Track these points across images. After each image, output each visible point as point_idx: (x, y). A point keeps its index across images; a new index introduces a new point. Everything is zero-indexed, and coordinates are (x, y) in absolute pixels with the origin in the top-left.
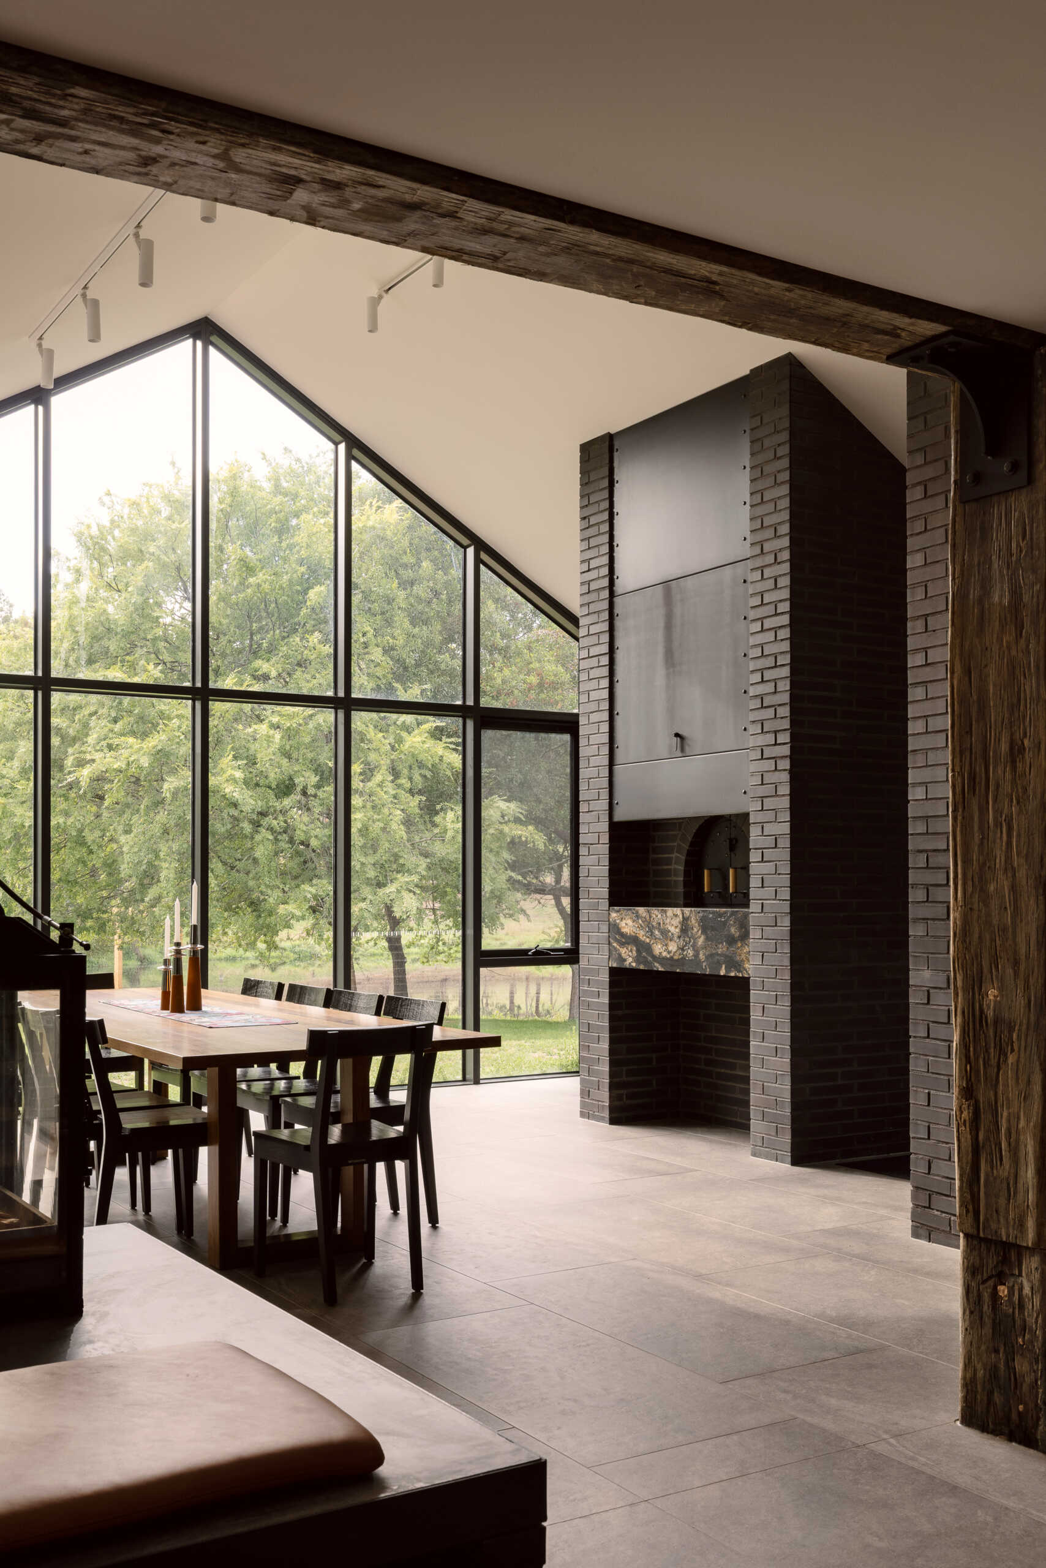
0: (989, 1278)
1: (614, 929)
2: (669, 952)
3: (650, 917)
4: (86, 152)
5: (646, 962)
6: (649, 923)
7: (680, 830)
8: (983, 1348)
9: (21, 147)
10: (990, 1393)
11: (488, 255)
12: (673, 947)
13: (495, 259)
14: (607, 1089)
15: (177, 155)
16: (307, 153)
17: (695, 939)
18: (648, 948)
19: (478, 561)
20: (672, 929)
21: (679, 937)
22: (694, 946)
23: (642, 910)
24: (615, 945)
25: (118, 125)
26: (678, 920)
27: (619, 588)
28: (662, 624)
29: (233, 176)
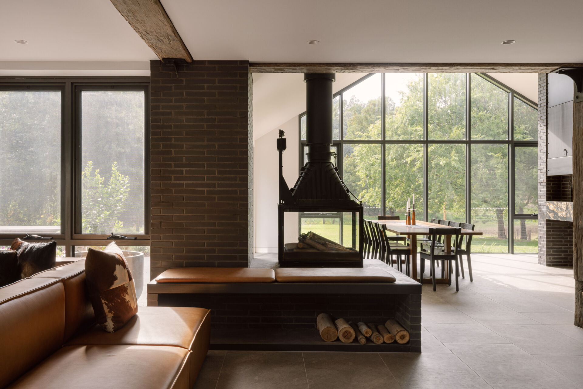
0: (580, 290)
1: (547, 208)
2: (563, 215)
3: (558, 204)
5: (556, 218)
6: (557, 206)
7: (570, 178)
8: (579, 307)
10: (580, 318)
12: (564, 213)
14: (545, 256)
17: (570, 211)
18: (557, 214)
19: (513, 96)
20: (564, 208)
21: (566, 211)
22: (569, 213)
23: (555, 202)
24: (548, 213)
26: (565, 205)
27: (549, 106)
28: (561, 116)
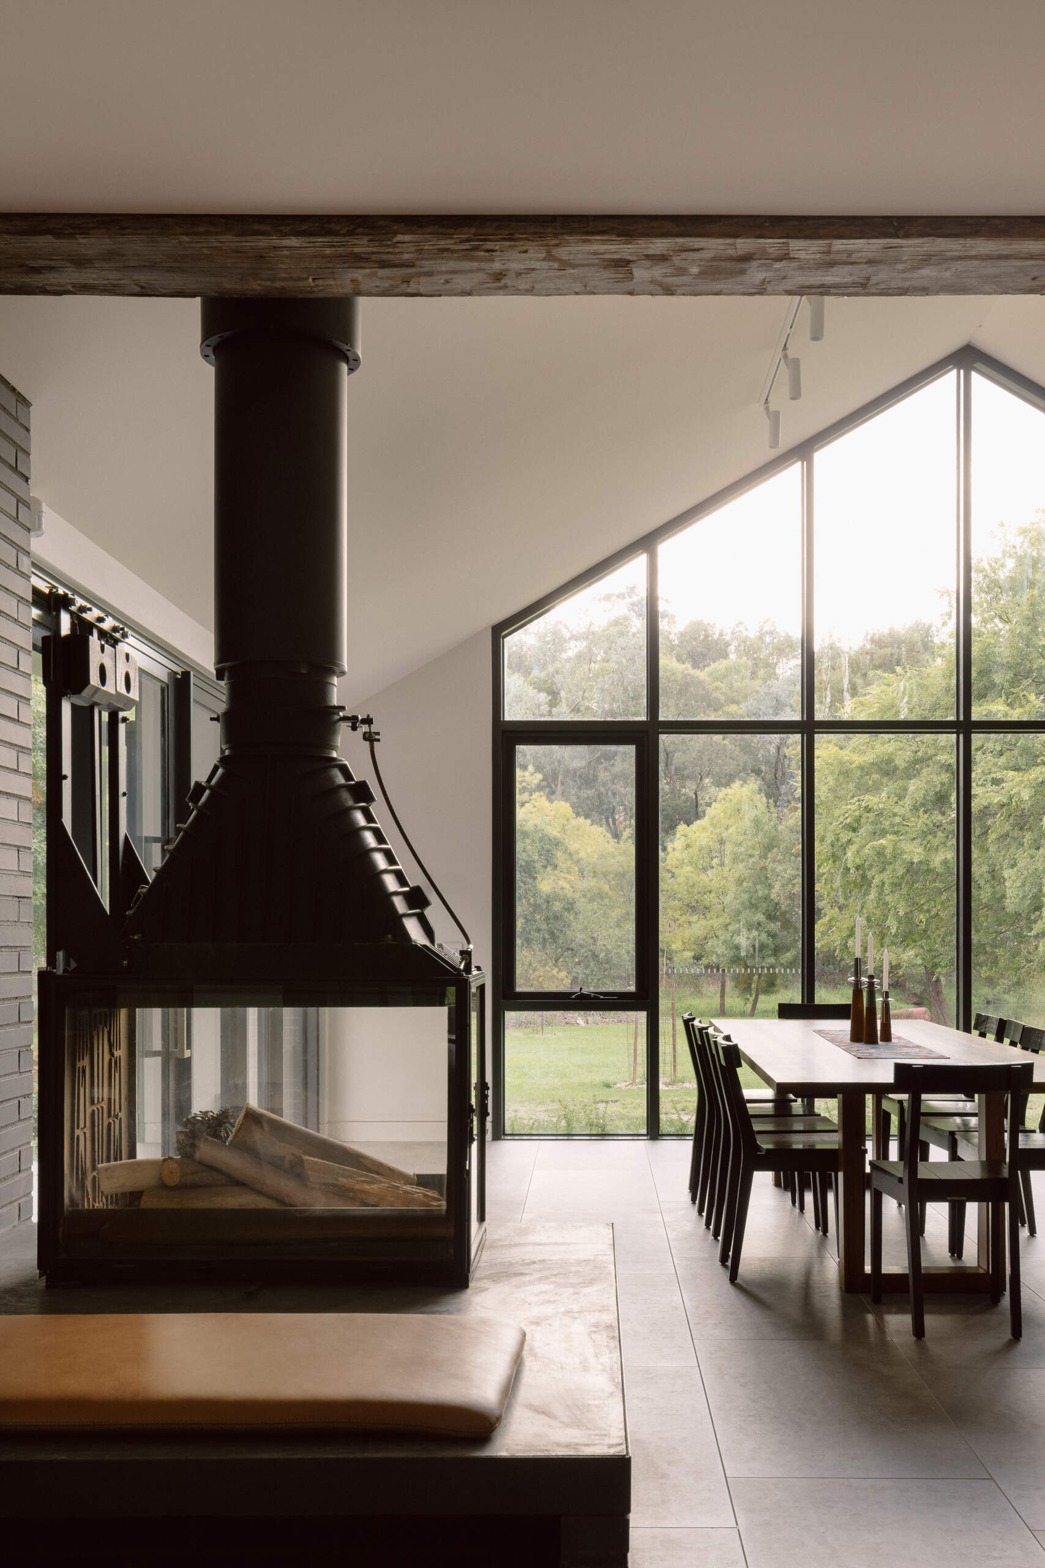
4: (447, 282)
9: (398, 290)
11: (854, 283)
13: (864, 286)
15: (515, 266)
16: (613, 239)
25: (450, 255)
29: (572, 271)
